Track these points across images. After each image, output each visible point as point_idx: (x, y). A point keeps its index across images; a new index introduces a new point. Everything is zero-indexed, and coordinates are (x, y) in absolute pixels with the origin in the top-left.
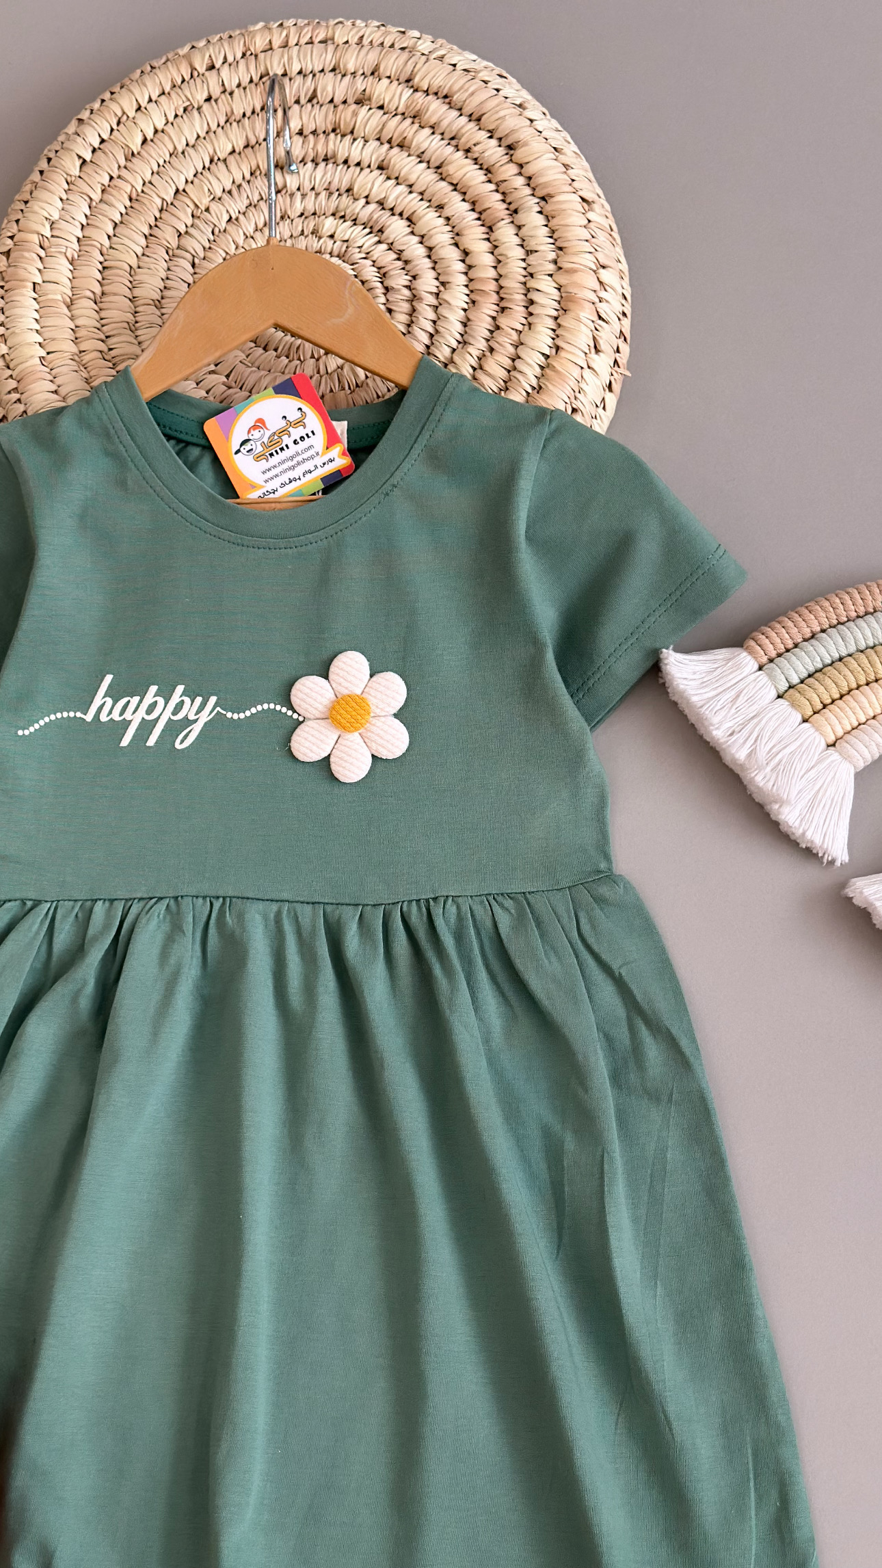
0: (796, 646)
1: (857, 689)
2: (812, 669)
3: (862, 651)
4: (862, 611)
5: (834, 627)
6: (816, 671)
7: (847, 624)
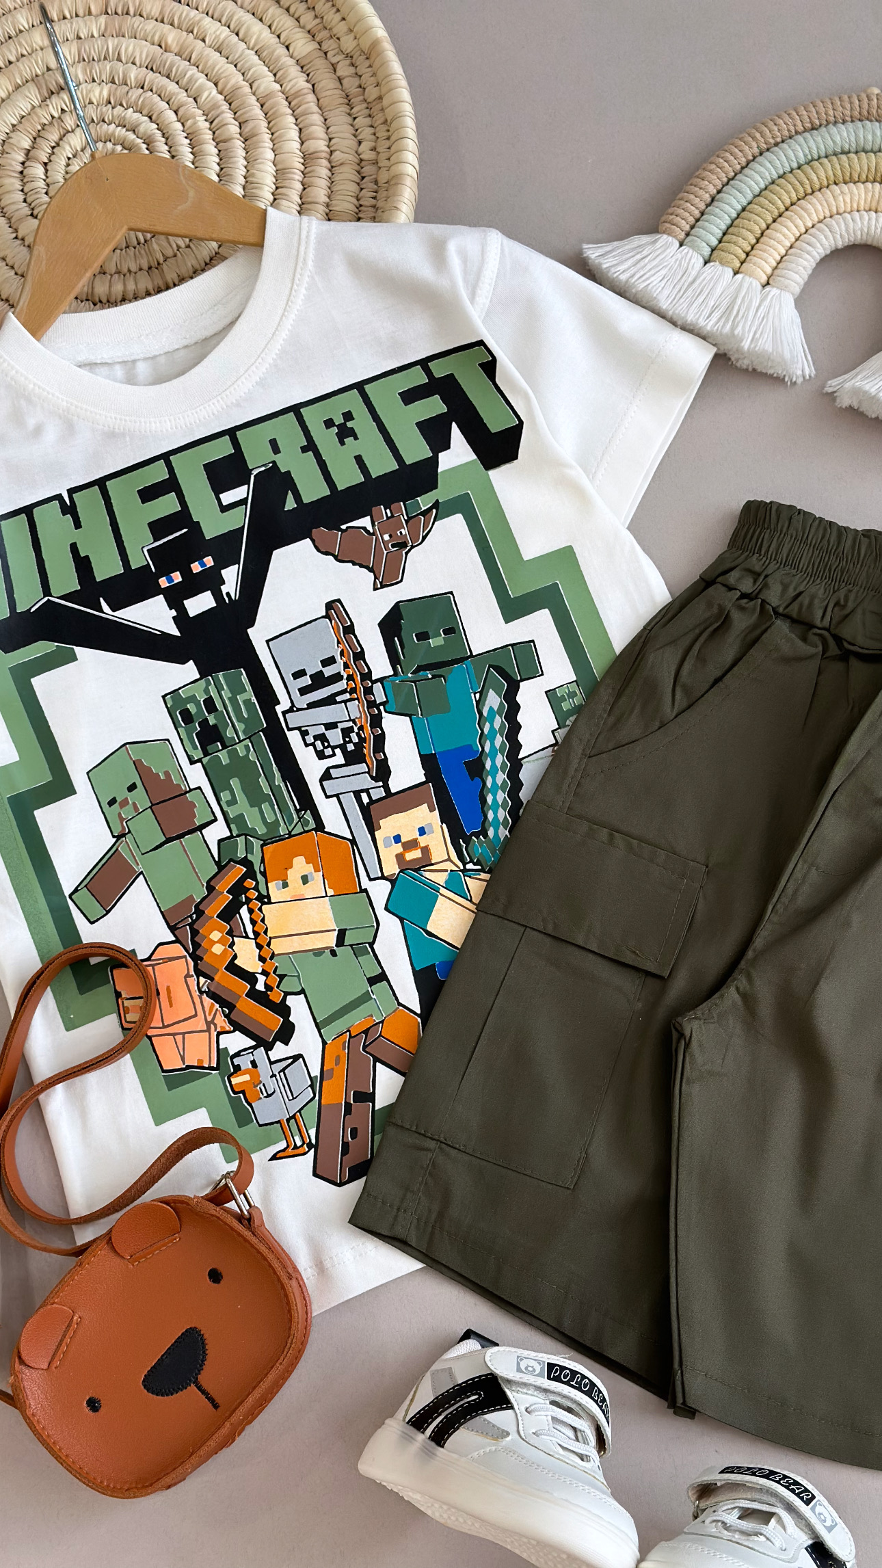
0: (702, 214)
1: (768, 228)
2: (724, 227)
3: (758, 196)
4: (743, 161)
5: (727, 184)
6: (728, 229)
7: (736, 178)
